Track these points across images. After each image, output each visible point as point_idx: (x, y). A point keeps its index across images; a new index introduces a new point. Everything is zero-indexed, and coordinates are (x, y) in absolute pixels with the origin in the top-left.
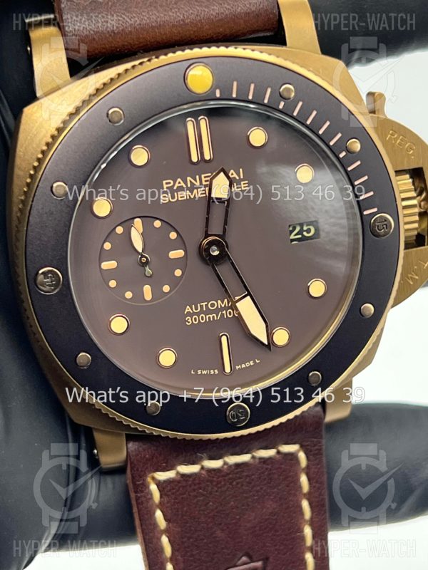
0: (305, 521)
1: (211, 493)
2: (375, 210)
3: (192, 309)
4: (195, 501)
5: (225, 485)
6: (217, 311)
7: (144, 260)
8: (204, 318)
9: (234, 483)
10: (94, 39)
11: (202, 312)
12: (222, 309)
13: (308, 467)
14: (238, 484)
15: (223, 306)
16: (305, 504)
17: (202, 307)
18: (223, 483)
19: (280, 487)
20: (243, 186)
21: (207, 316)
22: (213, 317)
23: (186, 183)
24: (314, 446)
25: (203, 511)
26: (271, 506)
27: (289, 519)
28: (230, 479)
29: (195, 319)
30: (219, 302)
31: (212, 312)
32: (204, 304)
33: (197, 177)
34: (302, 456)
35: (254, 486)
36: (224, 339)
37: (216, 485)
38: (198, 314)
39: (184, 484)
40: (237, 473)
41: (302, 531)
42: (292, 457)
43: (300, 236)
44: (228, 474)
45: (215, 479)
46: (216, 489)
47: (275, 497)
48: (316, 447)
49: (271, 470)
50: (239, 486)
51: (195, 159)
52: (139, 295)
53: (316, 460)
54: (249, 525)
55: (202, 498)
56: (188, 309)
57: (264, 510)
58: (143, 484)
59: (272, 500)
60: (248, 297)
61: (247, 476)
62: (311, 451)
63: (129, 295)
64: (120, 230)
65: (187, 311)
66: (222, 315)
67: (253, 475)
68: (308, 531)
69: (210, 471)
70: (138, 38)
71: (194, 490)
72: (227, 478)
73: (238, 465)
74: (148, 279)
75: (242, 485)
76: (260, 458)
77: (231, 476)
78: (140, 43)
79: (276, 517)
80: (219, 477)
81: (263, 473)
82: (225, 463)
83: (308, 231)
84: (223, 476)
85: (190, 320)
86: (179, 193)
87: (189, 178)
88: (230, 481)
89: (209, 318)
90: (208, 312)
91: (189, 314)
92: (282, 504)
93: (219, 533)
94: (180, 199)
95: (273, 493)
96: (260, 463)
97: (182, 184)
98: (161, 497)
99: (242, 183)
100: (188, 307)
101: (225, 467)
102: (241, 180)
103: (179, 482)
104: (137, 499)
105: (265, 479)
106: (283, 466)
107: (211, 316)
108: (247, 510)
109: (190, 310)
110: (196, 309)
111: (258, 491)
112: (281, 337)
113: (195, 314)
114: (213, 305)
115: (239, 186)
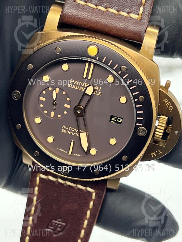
0: (86, 218)
1: (57, 191)
2: (142, 125)
3: (65, 127)
4: (50, 191)
5: (63, 190)
6: (74, 132)
7: (54, 103)
8: (68, 132)
9: (66, 192)
10: (72, 18)
11: (68, 130)
12: (76, 132)
13: (95, 200)
14: (67, 192)
16: (89, 212)
17: (69, 128)
18: (62, 190)
19: (82, 202)
20: (99, 94)
22: (72, 133)
24: (100, 194)
25: (52, 195)
26: (76, 206)
27: (81, 215)
28: (65, 189)
29: (65, 131)
30: (76, 129)
31: (72, 131)
32: (70, 127)
34: (94, 195)
35: (73, 196)
36: (72, 143)
37: (60, 189)
38: (67, 130)
39: (49, 183)
40: (68, 189)
41: (84, 221)
42: (90, 194)
43: (115, 120)
44: (65, 187)
45: (60, 187)
46: (59, 190)
47: (78, 204)
48: (100, 195)
49: (81, 194)
50: (67, 193)
51: (85, 76)
52: (49, 114)
53: (98, 199)
54: (66, 209)
55: (53, 191)
56: (64, 126)
57: (73, 207)
58: (35, 175)
59: (77, 205)
60: (85, 133)
61: (72, 192)
62: (98, 195)
63: (46, 112)
64: (50, 89)
66: (75, 134)
67: (74, 192)
68: (86, 222)
69: (59, 183)
70: (88, 24)
71: (52, 187)
72: (64, 188)
73: (69, 186)
74: (54, 110)
75: (69, 194)
76: (78, 188)
77: (66, 189)
78: (88, 26)
79: (76, 211)
80: (61, 187)
81: (78, 193)
82: (66, 183)
83: (119, 120)
84: (64, 187)
85: (63, 131)
88: (65, 190)
89: (70, 133)
90: (70, 131)
92: (80, 208)
93: (54, 206)
95: (79, 202)
96: (78, 189)
98: (40, 183)
99: (99, 92)
101: (65, 185)
103: (47, 181)
104: (31, 179)
105: (78, 196)
106: (86, 195)
107: (71, 133)
108: (67, 203)
109: (64, 127)
110: (67, 128)
111: (73, 199)
112: (93, 152)
113: (65, 129)
114: (73, 129)
115: (97, 93)
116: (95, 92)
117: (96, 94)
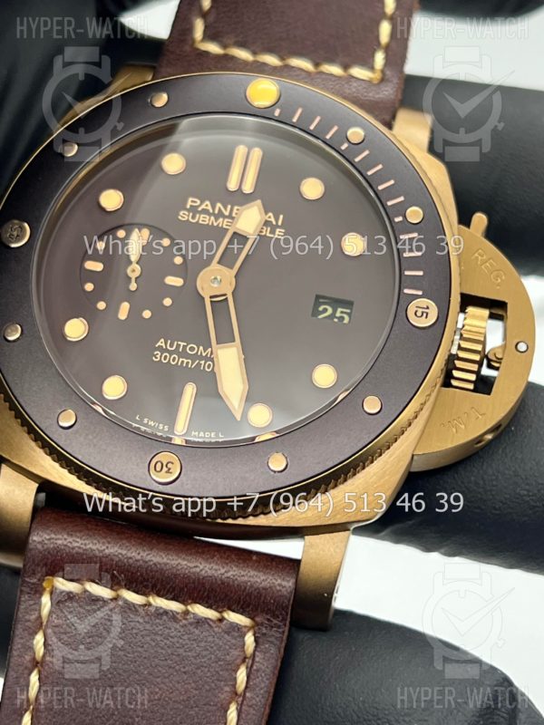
2: (420, 293)
3: (166, 344)
6: (194, 358)
8: (175, 360)
11: (176, 352)
12: (201, 358)
15: (204, 354)
17: (178, 346)
20: (277, 233)
21: (181, 360)
22: (188, 363)
23: (214, 208)
29: (166, 357)
30: (201, 348)
31: (188, 356)
32: (182, 344)
33: (229, 207)
34: (250, 638)
38: (171, 353)
51: (231, 187)
52: (113, 310)
56: (161, 343)
60: (234, 349)
63: (102, 305)
65: (159, 344)
66: (199, 364)
82: (147, 604)
85: (158, 356)
86: (202, 216)
87: (219, 205)
89: (183, 362)
90: (184, 354)
91: (160, 348)
94: (201, 222)
97: (210, 208)
99: (278, 230)
100: (162, 340)
102: (277, 226)
107: (186, 361)
109: (163, 345)
110: (171, 346)
113: (167, 350)
114: (192, 349)
115: (273, 232)
116: (264, 231)
117: (268, 235)
